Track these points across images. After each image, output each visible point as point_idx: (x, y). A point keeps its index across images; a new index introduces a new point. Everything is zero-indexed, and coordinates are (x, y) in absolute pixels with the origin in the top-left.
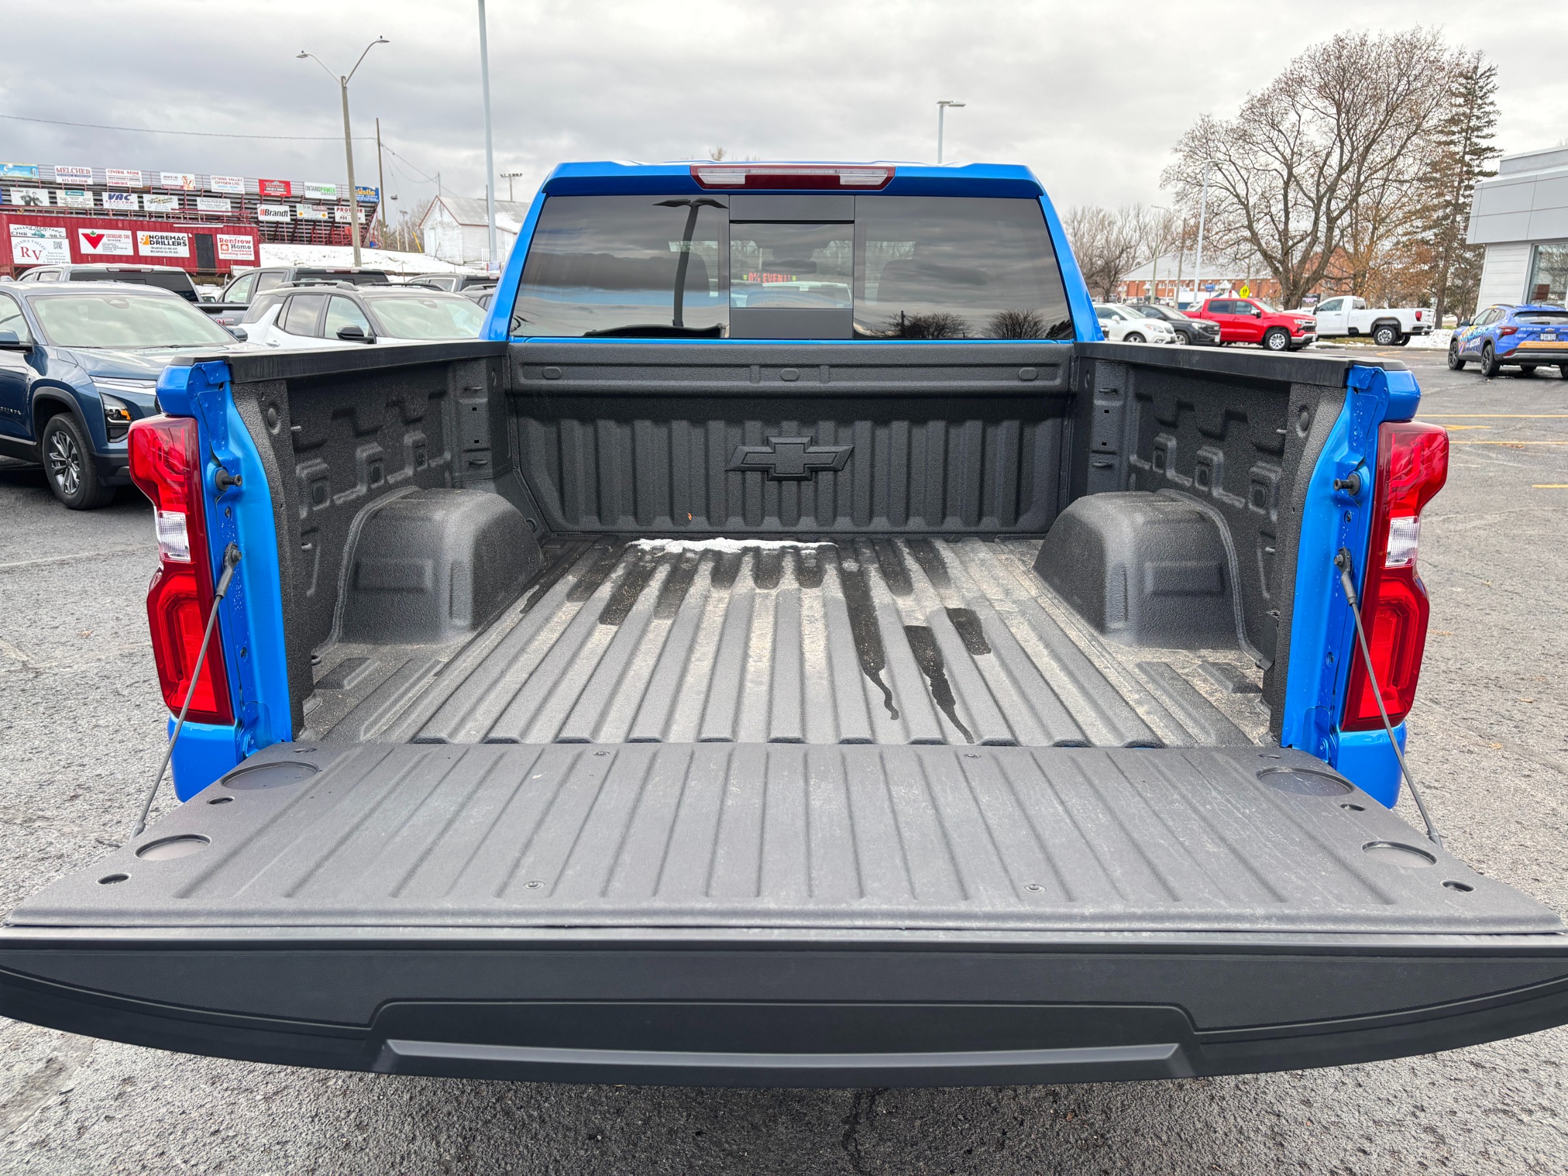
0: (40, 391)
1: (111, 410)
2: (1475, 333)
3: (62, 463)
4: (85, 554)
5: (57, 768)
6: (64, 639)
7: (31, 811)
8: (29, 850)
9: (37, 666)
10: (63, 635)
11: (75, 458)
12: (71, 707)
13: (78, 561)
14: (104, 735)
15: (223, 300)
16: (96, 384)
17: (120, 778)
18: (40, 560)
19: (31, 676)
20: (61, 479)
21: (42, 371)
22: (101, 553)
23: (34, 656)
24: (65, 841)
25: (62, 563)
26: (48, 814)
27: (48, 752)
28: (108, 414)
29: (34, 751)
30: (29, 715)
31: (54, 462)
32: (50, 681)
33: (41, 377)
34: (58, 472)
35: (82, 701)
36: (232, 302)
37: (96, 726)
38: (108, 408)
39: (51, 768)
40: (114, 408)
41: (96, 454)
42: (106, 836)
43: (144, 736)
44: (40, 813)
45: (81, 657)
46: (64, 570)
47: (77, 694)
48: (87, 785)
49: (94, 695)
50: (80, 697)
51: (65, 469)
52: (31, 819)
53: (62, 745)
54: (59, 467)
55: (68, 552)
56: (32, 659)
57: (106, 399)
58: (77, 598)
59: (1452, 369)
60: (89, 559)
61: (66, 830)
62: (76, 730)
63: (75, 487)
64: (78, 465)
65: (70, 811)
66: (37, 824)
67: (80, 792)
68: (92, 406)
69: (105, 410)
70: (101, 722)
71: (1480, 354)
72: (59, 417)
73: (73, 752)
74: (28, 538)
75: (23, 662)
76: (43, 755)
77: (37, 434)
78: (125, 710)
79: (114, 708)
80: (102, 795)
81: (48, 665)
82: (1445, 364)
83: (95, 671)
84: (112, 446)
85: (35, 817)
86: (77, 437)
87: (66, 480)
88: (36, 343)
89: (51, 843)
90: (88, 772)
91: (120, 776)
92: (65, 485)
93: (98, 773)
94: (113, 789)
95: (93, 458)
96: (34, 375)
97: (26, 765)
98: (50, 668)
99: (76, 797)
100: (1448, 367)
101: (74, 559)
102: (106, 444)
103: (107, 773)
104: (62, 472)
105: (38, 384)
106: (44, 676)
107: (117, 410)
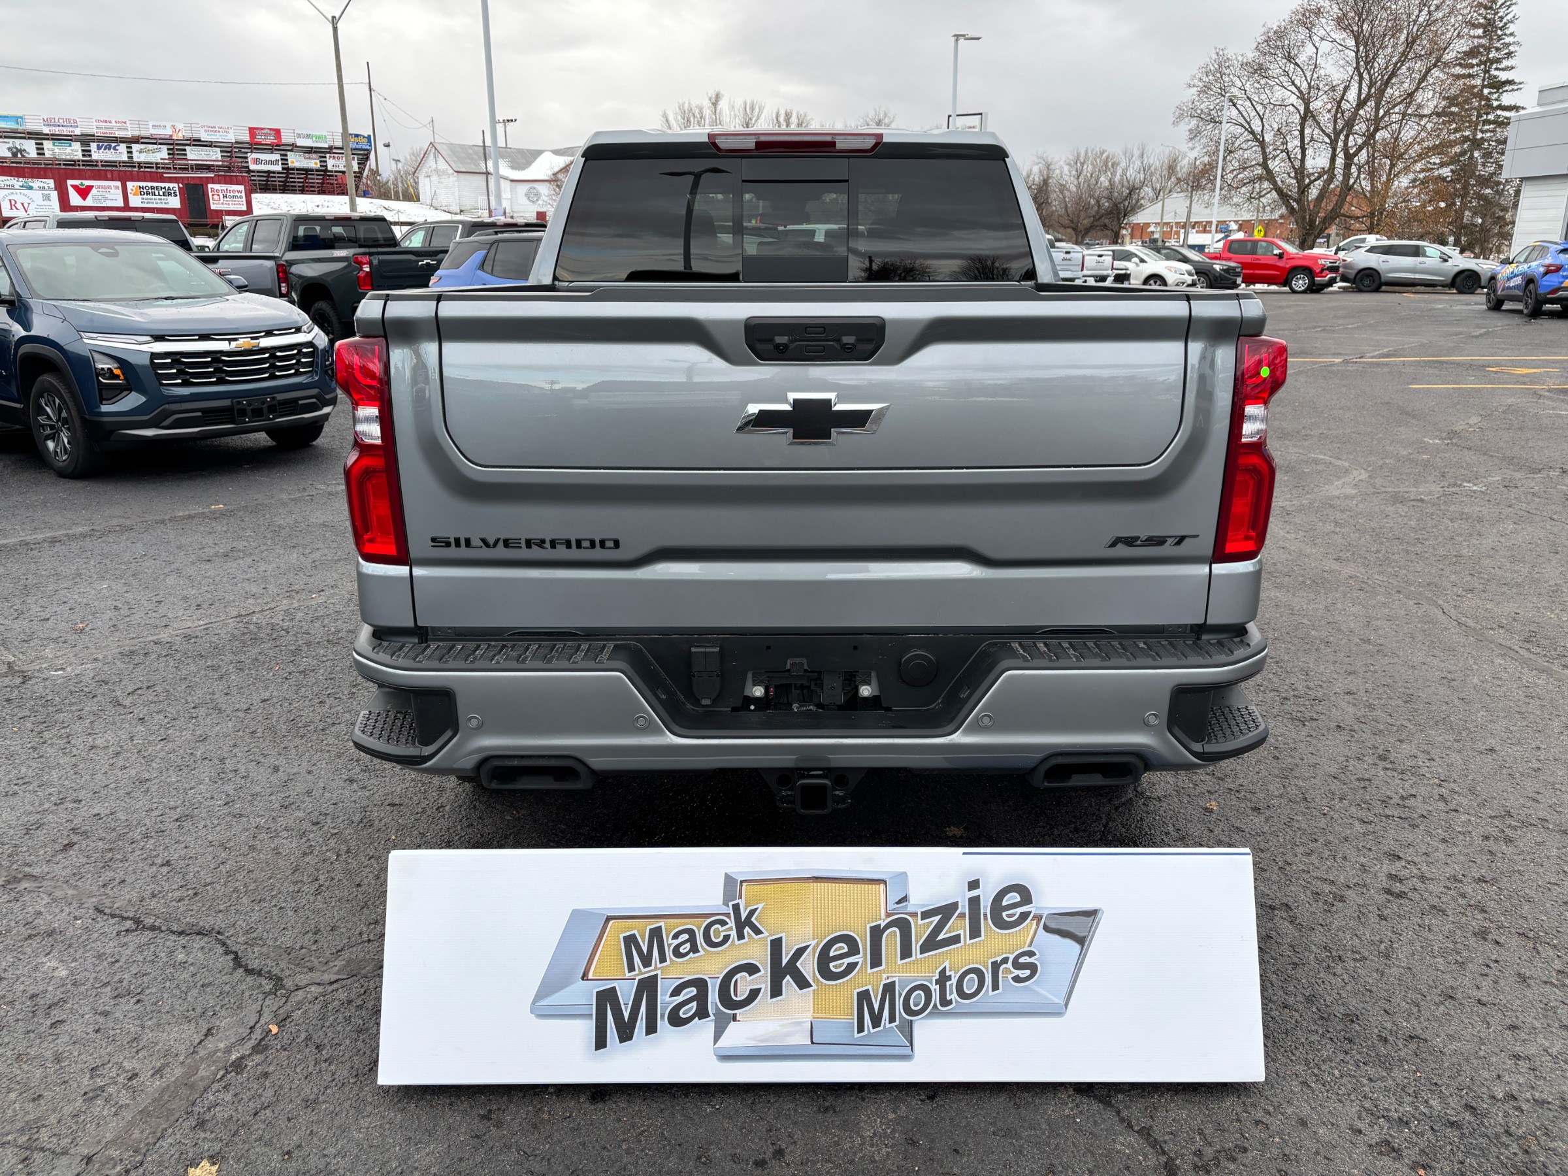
0: (26, 348)
1: (103, 369)
2: (1516, 271)
3: (52, 427)
4: (79, 530)
5: (46, 806)
6: (55, 635)
7: (15, 866)
8: (13, 924)
9: (25, 668)
10: (54, 629)
11: (65, 422)
12: (63, 722)
13: (71, 537)
14: (102, 759)
15: (218, 249)
16: (86, 341)
17: (124, 818)
18: (29, 537)
19: (18, 681)
20: (51, 445)
21: (27, 326)
22: (95, 528)
23: (21, 656)
24: (58, 911)
25: (54, 541)
26: (36, 871)
27: (36, 784)
28: (100, 373)
29: (20, 782)
30: (15, 733)
31: (43, 426)
32: (39, 688)
33: (23, 333)
34: (48, 437)
35: (76, 714)
36: (227, 252)
37: (93, 747)
38: (100, 366)
39: (41, 804)
40: (106, 366)
41: (87, 417)
42: (107, 902)
43: (149, 760)
44: (27, 869)
45: (75, 656)
46: (55, 549)
47: (71, 704)
48: (83, 829)
49: (90, 706)
50: (74, 708)
51: (55, 434)
52: (15, 878)
53: (54, 773)
54: (48, 431)
55: (60, 527)
56: (19, 659)
57: (96, 356)
58: (70, 583)
59: (1489, 309)
60: (84, 536)
61: (58, 893)
62: (71, 751)
63: (66, 453)
64: (68, 429)
65: (62, 868)
66: (25, 884)
67: (75, 838)
68: (81, 364)
69: (96, 369)
70: (99, 742)
71: (1521, 294)
72: (46, 377)
73: (66, 783)
74: (17, 512)
75: (9, 663)
76: (31, 788)
77: (24, 397)
78: (127, 725)
79: (114, 723)
80: (100, 843)
81: (37, 667)
82: (1482, 304)
83: (92, 675)
84: (105, 408)
85: (20, 876)
86: (67, 399)
87: (56, 446)
88: (19, 295)
89: (40, 913)
90: (84, 812)
91: (122, 816)
92: (56, 452)
93: (96, 811)
94: (114, 834)
95: (84, 422)
96: (18, 331)
97: (13, 801)
98: (39, 671)
99: (70, 845)
100: (1485, 307)
101: (67, 535)
102: (99, 407)
103: (107, 812)
104: (52, 437)
105: (24, 340)
106: (33, 681)
107: (109, 369)
